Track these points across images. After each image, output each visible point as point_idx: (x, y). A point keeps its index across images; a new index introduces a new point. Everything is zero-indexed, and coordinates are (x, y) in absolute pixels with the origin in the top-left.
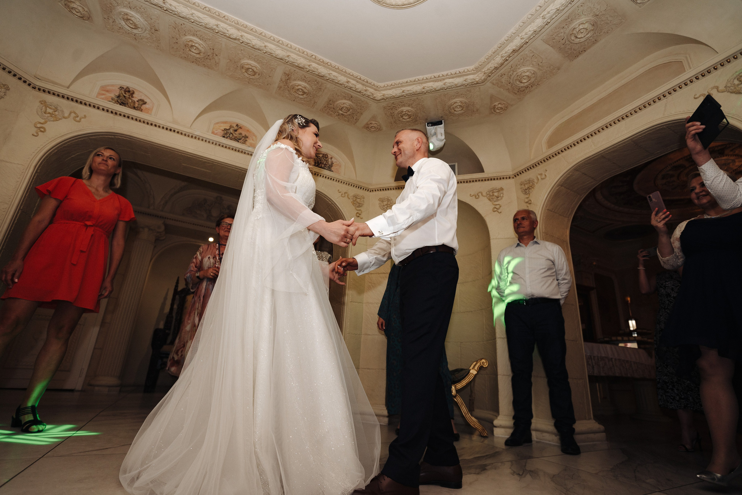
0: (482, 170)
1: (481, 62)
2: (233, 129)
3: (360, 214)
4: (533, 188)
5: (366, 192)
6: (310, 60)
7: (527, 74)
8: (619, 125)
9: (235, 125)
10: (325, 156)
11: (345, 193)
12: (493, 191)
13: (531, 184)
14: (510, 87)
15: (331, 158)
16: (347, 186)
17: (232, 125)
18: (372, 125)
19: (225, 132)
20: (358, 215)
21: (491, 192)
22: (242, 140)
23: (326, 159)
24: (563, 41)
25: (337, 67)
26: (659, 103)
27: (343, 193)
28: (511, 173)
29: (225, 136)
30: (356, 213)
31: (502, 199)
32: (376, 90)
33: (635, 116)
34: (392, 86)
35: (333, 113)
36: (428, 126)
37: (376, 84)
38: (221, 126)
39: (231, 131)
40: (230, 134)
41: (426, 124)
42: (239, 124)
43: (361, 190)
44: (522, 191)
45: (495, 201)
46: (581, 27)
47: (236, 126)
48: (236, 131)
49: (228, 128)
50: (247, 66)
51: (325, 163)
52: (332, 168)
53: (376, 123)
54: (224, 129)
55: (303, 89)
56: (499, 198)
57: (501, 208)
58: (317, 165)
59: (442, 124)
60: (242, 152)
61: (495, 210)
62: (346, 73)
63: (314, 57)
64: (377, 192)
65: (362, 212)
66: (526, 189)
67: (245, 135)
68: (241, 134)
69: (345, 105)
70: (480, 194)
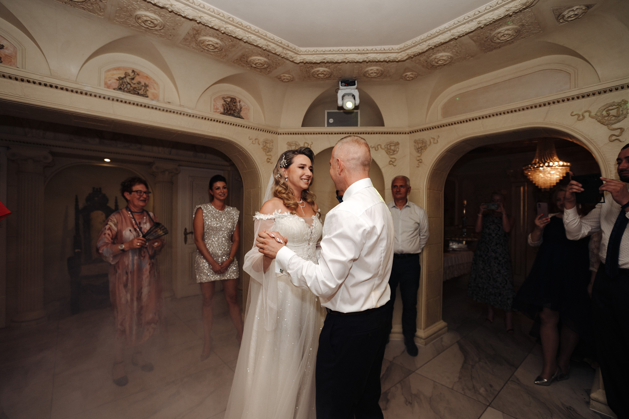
0: (382, 124)
1: (407, 44)
2: (130, 77)
3: (270, 160)
4: (425, 149)
5: (275, 135)
6: (226, 22)
7: (444, 58)
8: (507, 115)
9: (130, 72)
10: (234, 101)
11: (255, 139)
12: (390, 144)
13: (424, 144)
14: (425, 64)
15: (240, 102)
16: (257, 132)
17: (127, 71)
18: (285, 78)
19: (121, 82)
20: (268, 160)
21: (389, 146)
22: (142, 90)
23: (235, 104)
24: (485, 39)
25: (256, 31)
26: (543, 108)
27: (254, 140)
28: (408, 130)
29: (122, 88)
30: (266, 158)
31: (397, 153)
32: (296, 53)
33: (522, 112)
34: (314, 53)
35: (245, 65)
36: (341, 85)
37: (297, 48)
38: (114, 74)
39: (128, 80)
40: (127, 85)
41: (340, 82)
42: (135, 70)
43: (270, 134)
44: (415, 149)
45: (391, 155)
46: (506, 32)
47: (132, 72)
48: (133, 79)
49: (123, 76)
50: (145, 18)
51: (234, 109)
52: (242, 112)
53: (290, 76)
54: (119, 78)
55: (214, 45)
56: (395, 152)
57: (396, 162)
58: (227, 112)
59: (354, 85)
60: (145, 106)
61: (391, 163)
62: (267, 37)
63: (231, 19)
64: (285, 136)
65: (271, 157)
66: (419, 148)
67: (145, 84)
68: (139, 83)
69: (259, 61)
70: (379, 147)
